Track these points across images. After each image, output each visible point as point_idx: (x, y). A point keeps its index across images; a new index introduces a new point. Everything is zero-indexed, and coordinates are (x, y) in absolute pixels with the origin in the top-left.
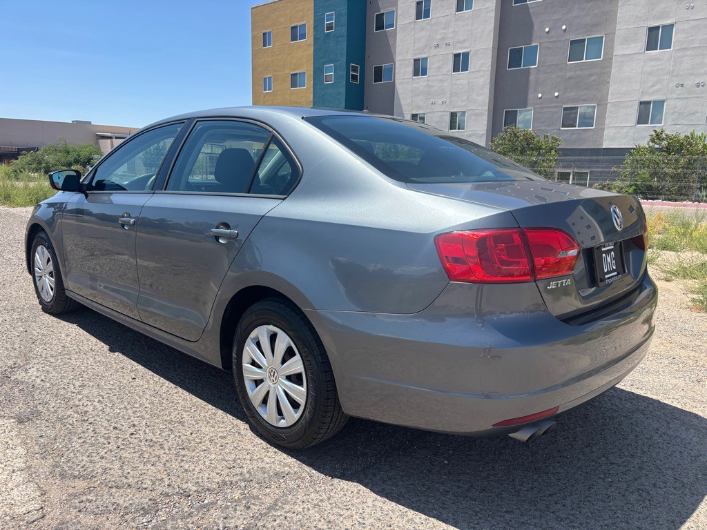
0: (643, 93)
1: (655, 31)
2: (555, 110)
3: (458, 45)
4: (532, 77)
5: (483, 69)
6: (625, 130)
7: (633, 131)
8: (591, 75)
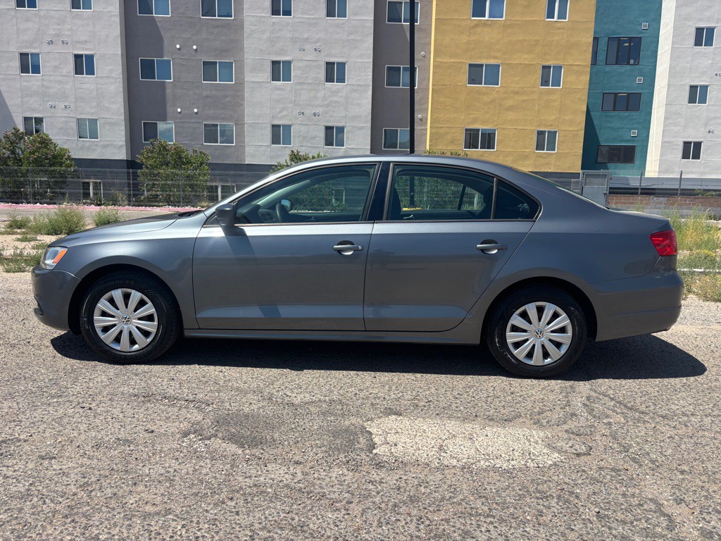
0: (274, 117)
1: (277, 65)
2: (197, 125)
3: (79, 45)
4: (168, 91)
5: (113, 75)
6: (263, 148)
7: (269, 150)
8: (226, 96)
